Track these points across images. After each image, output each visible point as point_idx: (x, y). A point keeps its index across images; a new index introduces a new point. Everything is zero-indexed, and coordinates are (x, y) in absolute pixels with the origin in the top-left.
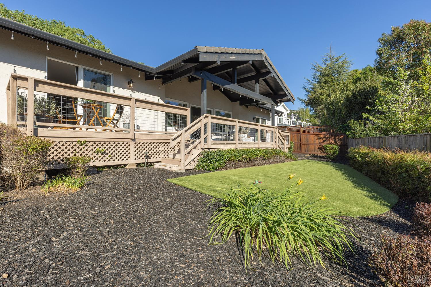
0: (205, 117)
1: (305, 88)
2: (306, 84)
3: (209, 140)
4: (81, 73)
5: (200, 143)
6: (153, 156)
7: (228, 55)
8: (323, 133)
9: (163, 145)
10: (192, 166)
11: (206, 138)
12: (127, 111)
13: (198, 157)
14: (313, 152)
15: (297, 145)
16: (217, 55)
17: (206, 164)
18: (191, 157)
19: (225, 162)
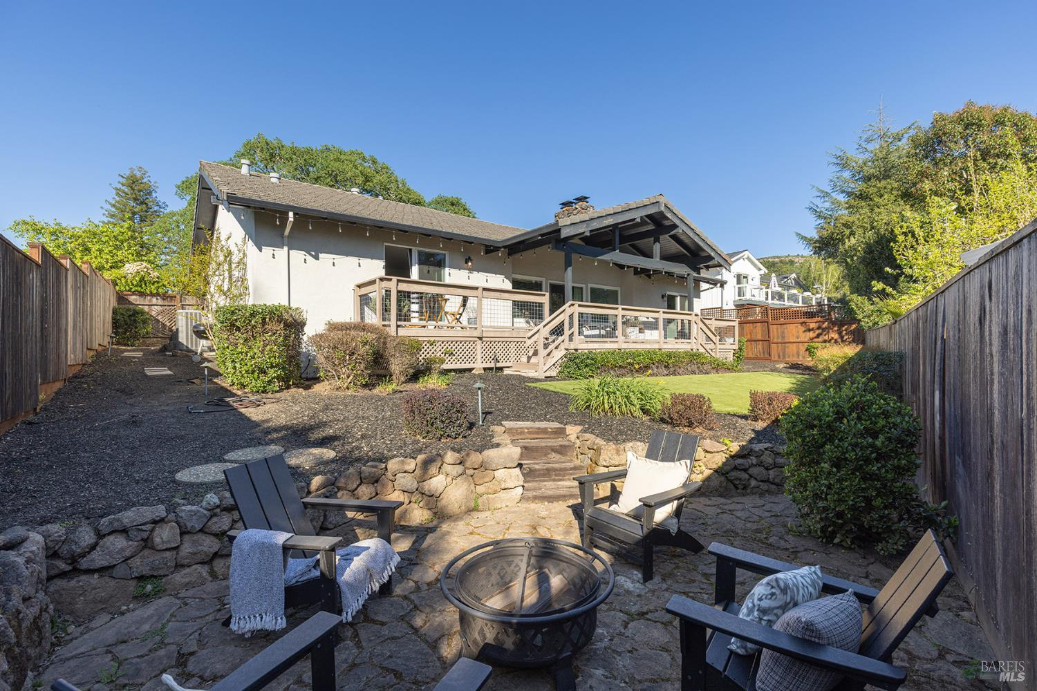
0: (570, 306)
1: (816, 211)
2: (818, 202)
3: (576, 337)
4: (415, 257)
5: (563, 341)
6: (502, 359)
7: (601, 219)
8: (816, 319)
9: (514, 345)
10: (553, 373)
11: (571, 335)
12: (472, 302)
13: (560, 361)
14: (794, 360)
15: (763, 345)
16: (585, 225)
17: (571, 370)
18: (551, 361)
19: (598, 368)
